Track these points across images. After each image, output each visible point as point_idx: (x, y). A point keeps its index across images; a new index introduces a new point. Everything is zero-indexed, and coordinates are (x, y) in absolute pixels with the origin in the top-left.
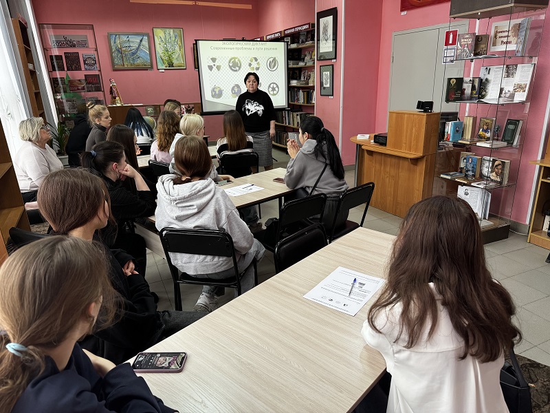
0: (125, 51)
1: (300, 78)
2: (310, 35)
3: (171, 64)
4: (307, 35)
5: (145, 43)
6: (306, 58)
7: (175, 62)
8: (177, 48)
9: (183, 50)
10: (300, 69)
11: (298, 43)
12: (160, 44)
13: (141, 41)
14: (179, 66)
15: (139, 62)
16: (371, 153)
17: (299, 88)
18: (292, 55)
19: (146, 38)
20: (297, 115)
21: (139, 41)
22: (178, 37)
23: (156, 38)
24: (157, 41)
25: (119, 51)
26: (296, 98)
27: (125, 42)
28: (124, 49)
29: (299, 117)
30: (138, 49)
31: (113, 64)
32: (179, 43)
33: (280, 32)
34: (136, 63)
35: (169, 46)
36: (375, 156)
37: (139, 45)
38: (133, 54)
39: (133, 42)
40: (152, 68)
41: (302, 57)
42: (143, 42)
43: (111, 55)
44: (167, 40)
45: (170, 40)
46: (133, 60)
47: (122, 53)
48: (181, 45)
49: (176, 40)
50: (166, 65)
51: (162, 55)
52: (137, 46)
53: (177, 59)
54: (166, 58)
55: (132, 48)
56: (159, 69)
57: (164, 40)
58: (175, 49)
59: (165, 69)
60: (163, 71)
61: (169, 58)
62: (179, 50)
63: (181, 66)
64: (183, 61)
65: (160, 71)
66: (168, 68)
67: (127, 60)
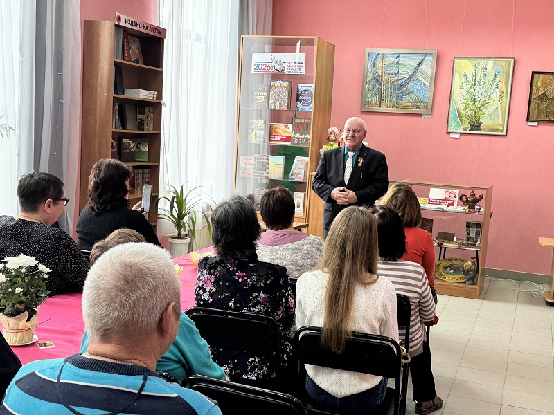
0: (388, 81)
3: (476, 126)
5: (428, 68)
7: (486, 122)
8: (495, 96)
9: (506, 99)
12: (462, 87)
13: (420, 64)
14: (492, 130)
15: (408, 100)
19: (429, 59)
21: (415, 64)
22: (500, 75)
24: (458, 81)
25: (378, 80)
27: (391, 66)
28: (387, 77)
30: (410, 78)
31: (363, 102)
32: (501, 85)
34: (401, 102)
35: (479, 91)
37: (415, 72)
38: (401, 86)
39: (405, 66)
42: (423, 67)
43: (363, 87)
44: (478, 79)
45: (483, 80)
46: (399, 97)
47: (381, 85)
48: (504, 89)
49: (497, 80)
50: (465, 126)
51: (461, 107)
52: (411, 73)
53: (490, 116)
54: (469, 113)
55: (400, 76)
56: (449, 133)
57: (470, 80)
58: (492, 96)
59: (461, 134)
60: (458, 136)
61: (475, 113)
62: (498, 99)
63: (497, 130)
64: (503, 120)
65: (452, 135)
66: (468, 132)
67: (387, 96)
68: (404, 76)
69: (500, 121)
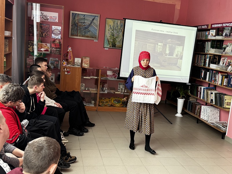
0: (80, 26)
1: (219, 63)
3: (114, 45)
7: (117, 44)
8: (121, 34)
10: (220, 57)
12: (109, 30)
13: (93, 20)
14: (119, 47)
15: (89, 34)
19: (97, 18)
23: (107, 25)
24: (107, 28)
26: (213, 79)
27: (82, 19)
29: (213, 95)
30: (90, 25)
31: (70, 34)
33: (207, 25)
34: (86, 35)
38: (86, 28)
39: (87, 20)
41: (224, 46)
44: (115, 27)
46: (85, 33)
47: (77, 27)
49: (121, 28)
50: (110, 45)
51: (109, 38)
52: (90, 23)
53: (119, 42)
54: (112, 40)
55: (85, 24)
56: (104, 48)
57: (112, 27)
60: (108, 49)
61: (114, 40)
62: (122, 36)
66: (111, 47)
67: (80, 32)
68: (87, 24)
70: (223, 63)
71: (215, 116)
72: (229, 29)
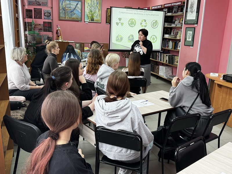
0: (67, 10)
1: (170, 34)
2: (180, 8)
3: (92, 20)
4: (178, 8)
5: (79, 6)
6: (176, 22)
7: (95, 18)
8: (97, 10)
9: (100, 11)
10: (171, 29)
11: (172, 12)
12: (87, 7)
13: (77, 4)
14: (97, 21)
15: (74, 16)
16: (220, 86)
17: (169, 40)
18: (168, 20)
19: (80, 3)
20: (167, 56)
21: (76, 4)
22: (98, 4)
23: (86, 3)
24: (86, 5)
25: (64, 9)
26: (167, 45)
27: (68, 4)
28: (67, 8)
29: (167, 57)
30: (74, 9)
31: (59, 16)
32: (99, 7)
33: (161, 5)
34: (72, 17)
35: (93, 9)
36: (223, 88)
37: (76, 7)
38: (72, 11)
39: (72, 5)
40: (81, 20)
41: (174, 21)
42: (78, 5)
43: (59, 11)
44: (92, 5)
45: (93, 5)
46: (71, 15)
47: (65, 11)
48: (99, 8)
49: (97, 5)
50: (89, 20)
51: (88, 14)
53: (96, 16)
54: (90, 15)
55: (71, 8)
56: (85, 22)
57: (90, 5)
58: (96, 10)
59: (88, 22)
60: (88, 23)
61: (92, 16)
62: (98, 11)
63: (98, 21)
64: (100, 18)
65: (86, 23)
66: (90, 21)
67: (67, 15)
68: (73, 8)
69: (99, 18)
70: (174, 33)
71: (168, 72)
72: (176, 8)
